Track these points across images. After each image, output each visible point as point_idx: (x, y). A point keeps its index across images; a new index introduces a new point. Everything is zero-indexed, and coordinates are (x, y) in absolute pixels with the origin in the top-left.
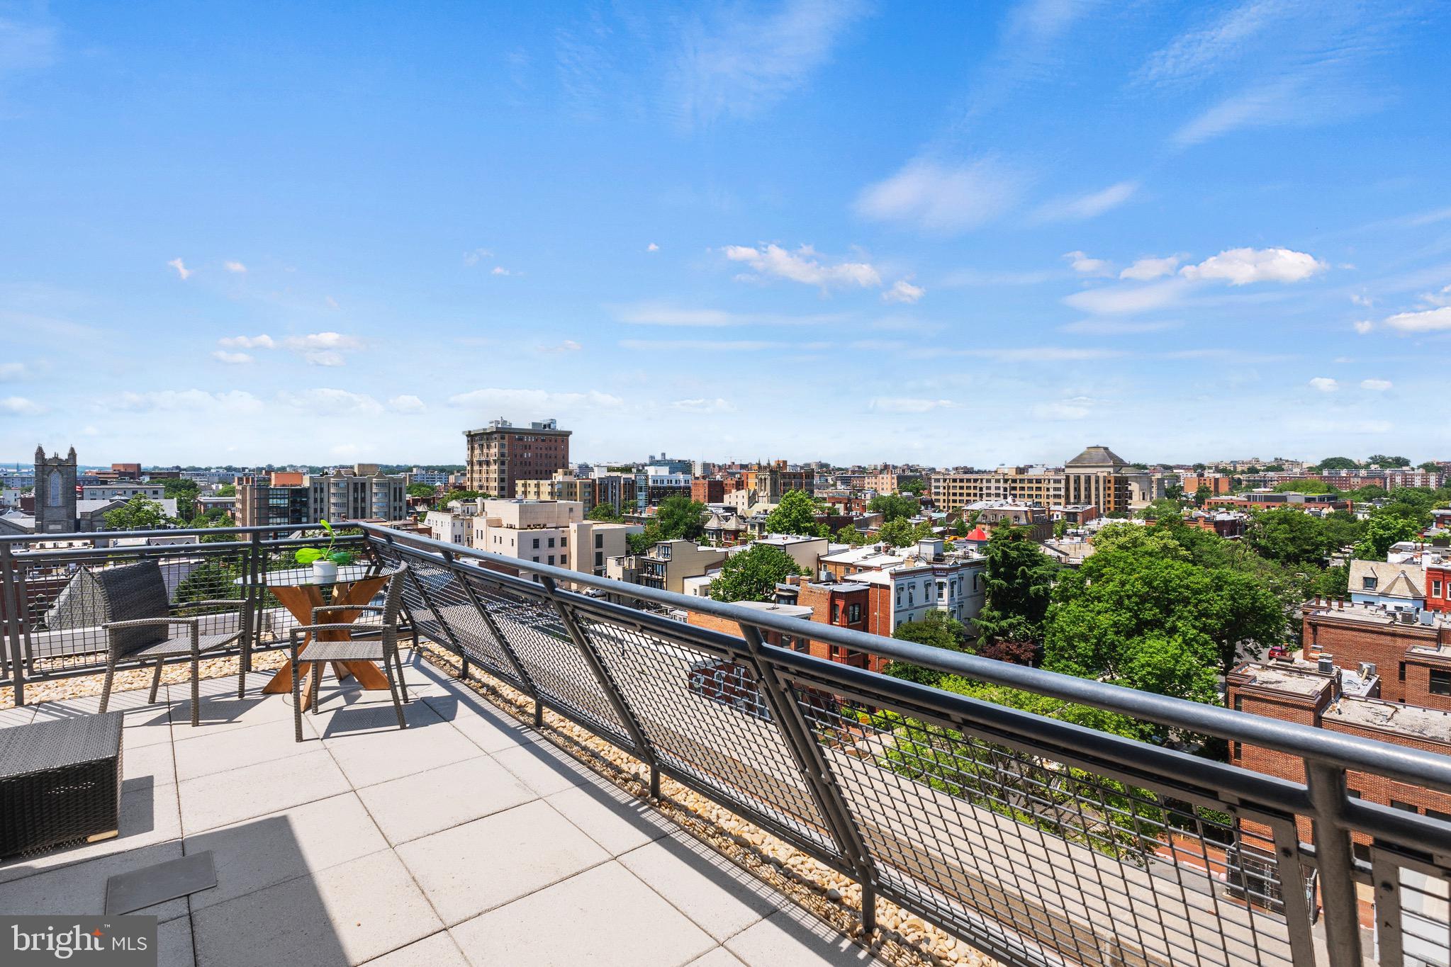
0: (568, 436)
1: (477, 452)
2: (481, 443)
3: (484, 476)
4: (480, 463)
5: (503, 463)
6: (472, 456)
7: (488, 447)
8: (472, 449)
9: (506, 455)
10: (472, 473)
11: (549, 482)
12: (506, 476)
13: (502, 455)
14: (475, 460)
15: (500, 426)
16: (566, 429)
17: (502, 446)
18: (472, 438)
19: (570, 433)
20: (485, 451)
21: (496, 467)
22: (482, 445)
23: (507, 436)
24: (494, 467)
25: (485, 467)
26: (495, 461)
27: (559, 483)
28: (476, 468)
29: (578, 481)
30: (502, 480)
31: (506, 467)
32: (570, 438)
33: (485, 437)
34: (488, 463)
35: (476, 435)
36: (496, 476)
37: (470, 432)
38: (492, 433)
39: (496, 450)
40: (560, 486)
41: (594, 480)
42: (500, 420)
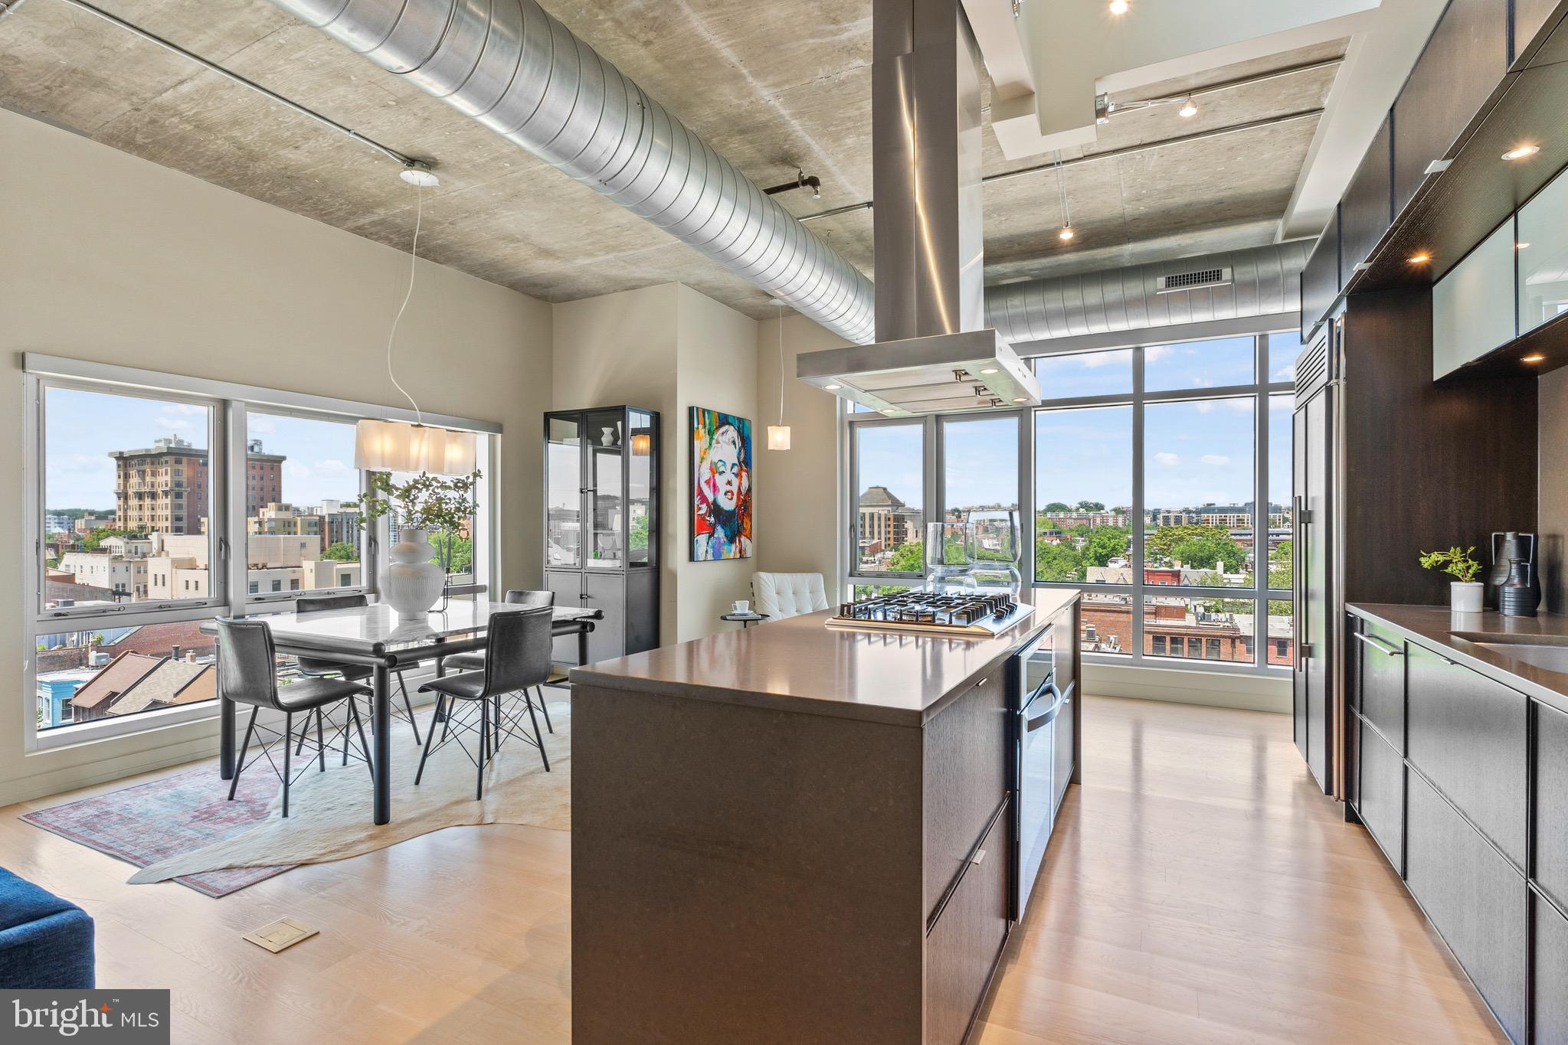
0: (280, 462)
1: (135, 480)
2: (142, 468)
3: (147, 513)
4: (140, 496)
5: (179, 495)
6: (125, 486)
7: (154, 474)
8: (126, 477)
9: (185, 485)
10: (125, 510)
11: (256, 519)
12: (184, 513)
13: (179, 484)
14: (130, 492)
15: (173, 445)
16: (277, 452)
17: (177, 473)
18: (125, 461)
19: (284, 458)
20: (148, 479)
21: (168, 501)
22: (144, 472)
23: (185, 460)
24: (164, 501)
25: (148, 501)
26: (166, 493)
27: (270, 520)
28: (134, 502)
29: (299, 518)
30: (178, 519)
31: (184, 501)
32: (284, 464)
33: (148, 460)
34: (153, 496)
35: (132, 457)
36: (168, 512)
37: (121, 453)
38: (161, 455)
39: (168, 478)
40: (273, 524)
41: (322, 518)
42: (172, 438)
